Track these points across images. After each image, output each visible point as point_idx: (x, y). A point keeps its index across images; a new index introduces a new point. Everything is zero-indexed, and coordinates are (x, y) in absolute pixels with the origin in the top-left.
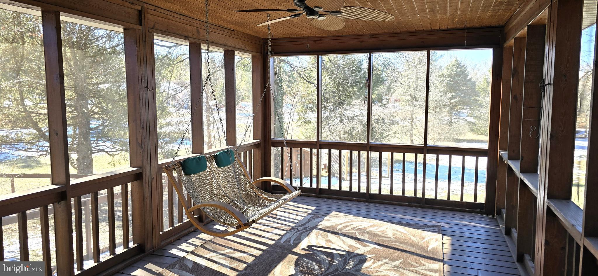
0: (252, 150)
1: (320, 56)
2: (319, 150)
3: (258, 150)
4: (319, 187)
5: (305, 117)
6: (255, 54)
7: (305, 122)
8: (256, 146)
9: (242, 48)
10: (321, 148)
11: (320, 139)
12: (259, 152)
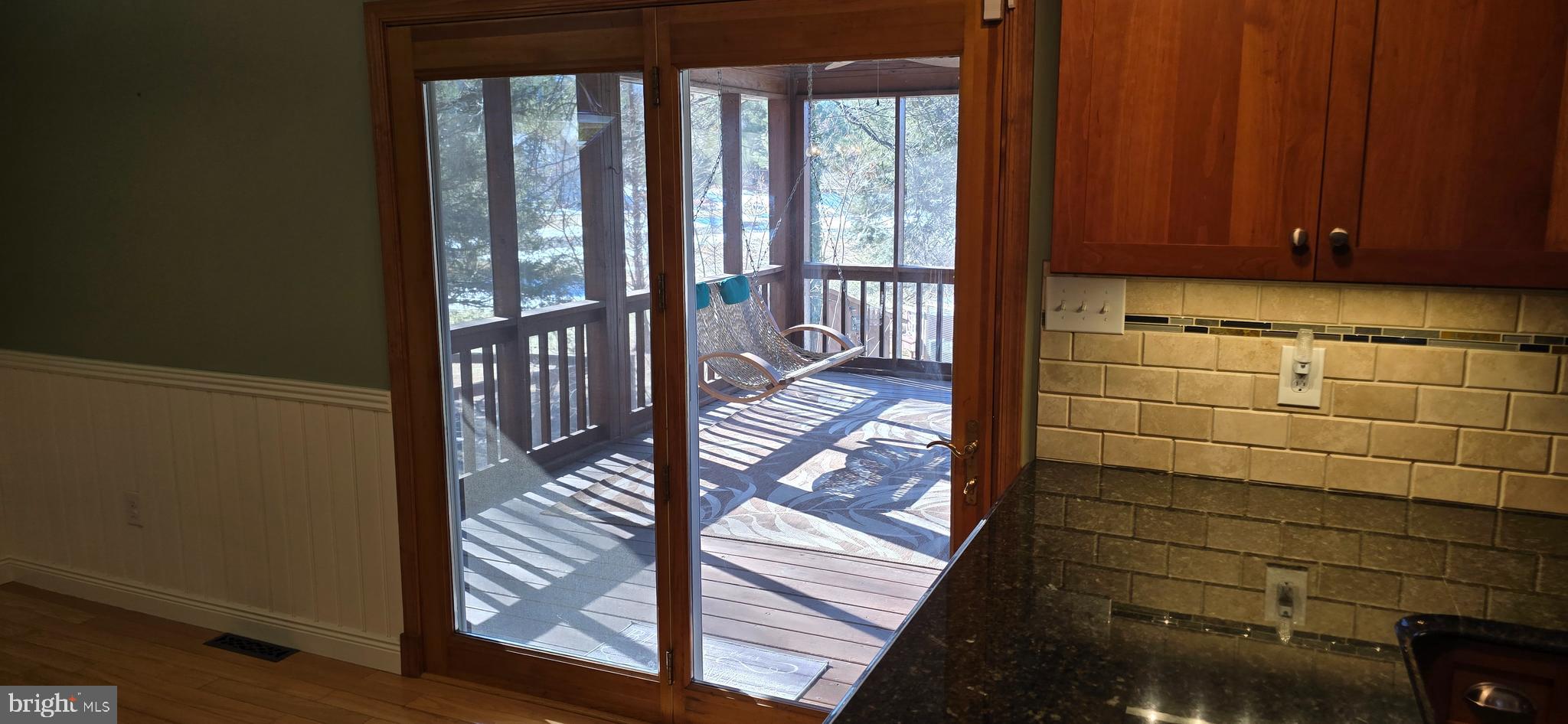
0: (769, 284)
1: (901, 99)
2: (899, 284)
3: (779, 285)
4: (898, 357)
5: (872, 224)
6: (774, 96)
7: (870, 239)
8: (774, 276)
9: (753, 87)
10: (902, 281)
11: (899, 263)
12: (780, 289)
